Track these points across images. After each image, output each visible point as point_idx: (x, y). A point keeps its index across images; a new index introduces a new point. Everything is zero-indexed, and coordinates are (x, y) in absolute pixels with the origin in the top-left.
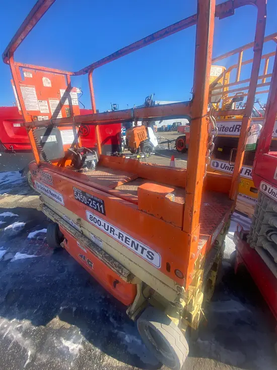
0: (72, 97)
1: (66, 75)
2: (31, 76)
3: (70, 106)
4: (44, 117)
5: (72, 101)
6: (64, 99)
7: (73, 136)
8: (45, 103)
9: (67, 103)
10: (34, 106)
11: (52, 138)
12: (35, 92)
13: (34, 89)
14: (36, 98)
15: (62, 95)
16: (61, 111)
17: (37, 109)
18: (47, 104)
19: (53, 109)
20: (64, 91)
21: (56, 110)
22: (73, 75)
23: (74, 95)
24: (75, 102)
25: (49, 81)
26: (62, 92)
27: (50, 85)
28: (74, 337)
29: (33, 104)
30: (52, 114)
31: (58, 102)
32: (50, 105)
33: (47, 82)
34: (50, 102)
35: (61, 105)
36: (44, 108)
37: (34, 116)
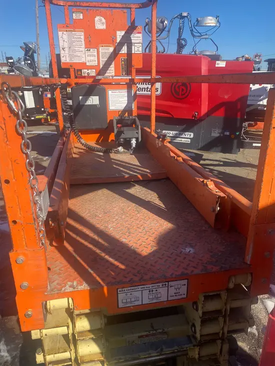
0: (133, 41)
1: (130, 8)
2: (81, 17)
3: (129, 54)
4: (89, 71)
5: (133, 47)
6: (121, 44)
7: (126, 99)
8: (94, 52)
9: (124, 50)
10: (79, 56)
11: (94, 100)
12: (83, 37)
13: (83, 34)
14: (83, 46)
15: (118, 40)
16: (113, 63)
17: (83, 60)
18: (96, 54)
19: (103, 60)
20: (123, 33)
21: (107, 61)
22: (140, 8)
23: (137, 38)
24: (137, 49)
25: (104, 20)
26: (120, 34)
27: (104, 27)
28: (13, 346)
29: (78, 54)
30: (101, 66)
31: (111, 49)
32: (100, 54)
33: (100, 23)
34: (100, 50)
35: (115, 54)
36: (92, 58)
37: (78, 70)
